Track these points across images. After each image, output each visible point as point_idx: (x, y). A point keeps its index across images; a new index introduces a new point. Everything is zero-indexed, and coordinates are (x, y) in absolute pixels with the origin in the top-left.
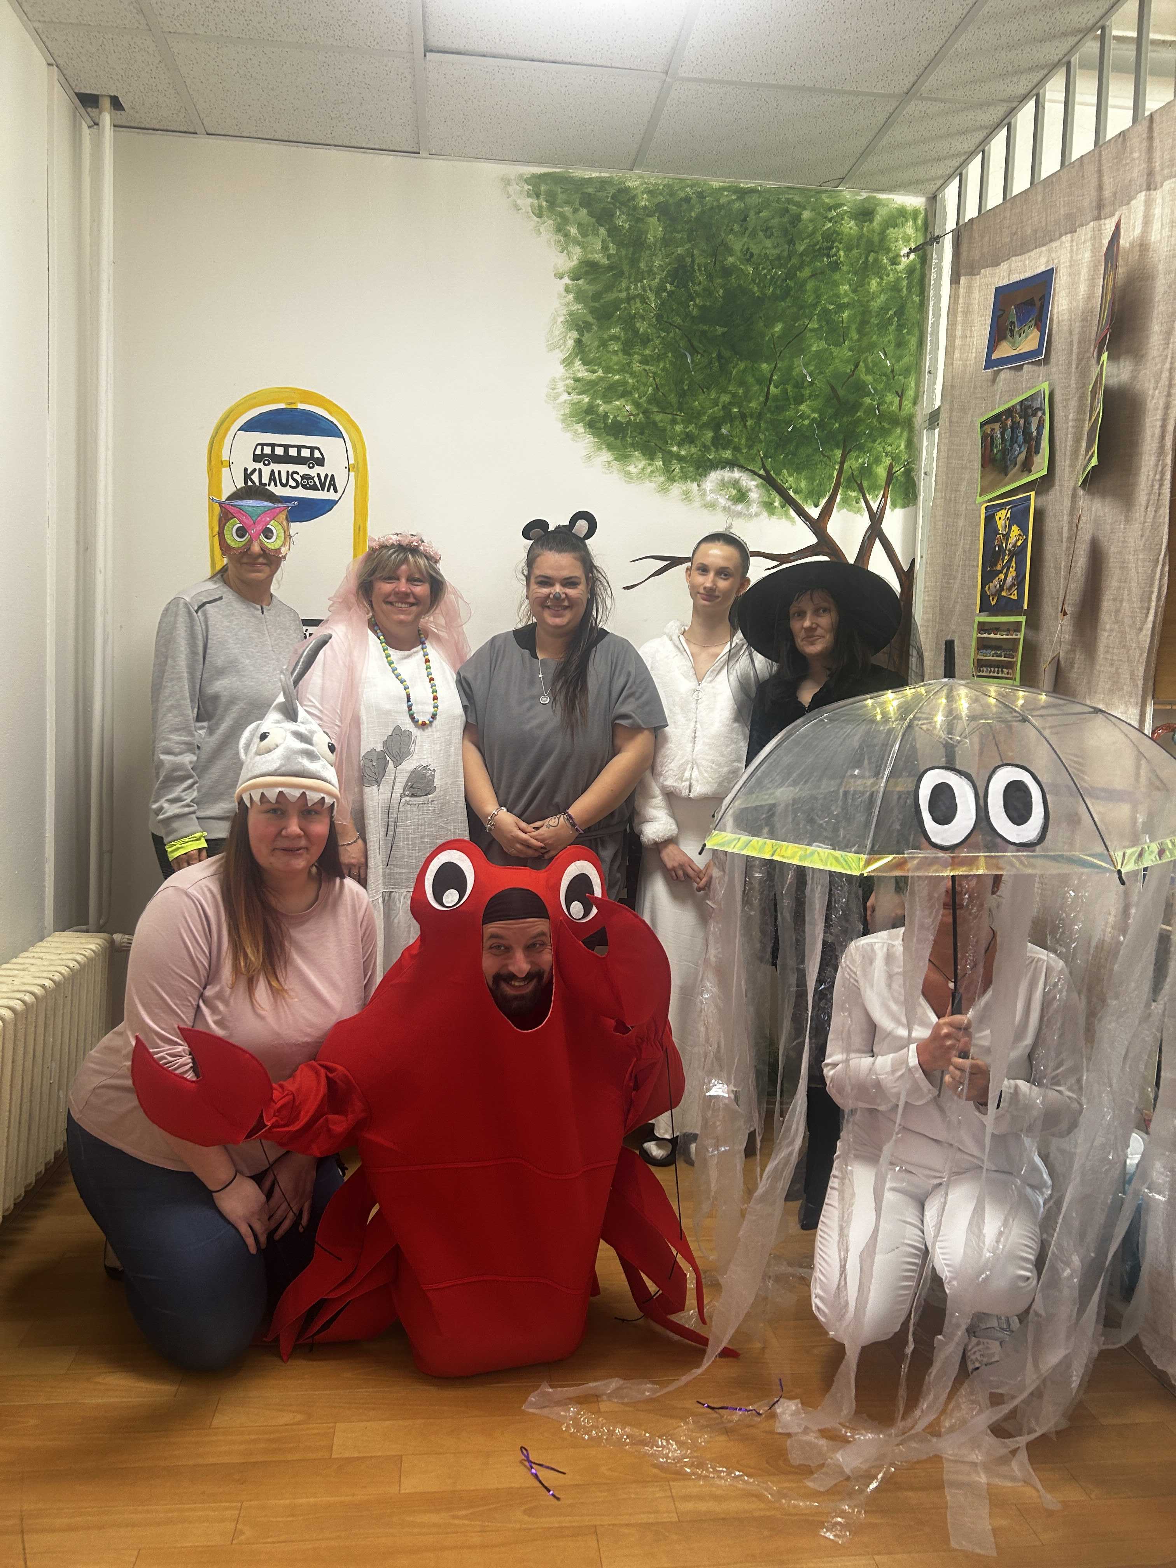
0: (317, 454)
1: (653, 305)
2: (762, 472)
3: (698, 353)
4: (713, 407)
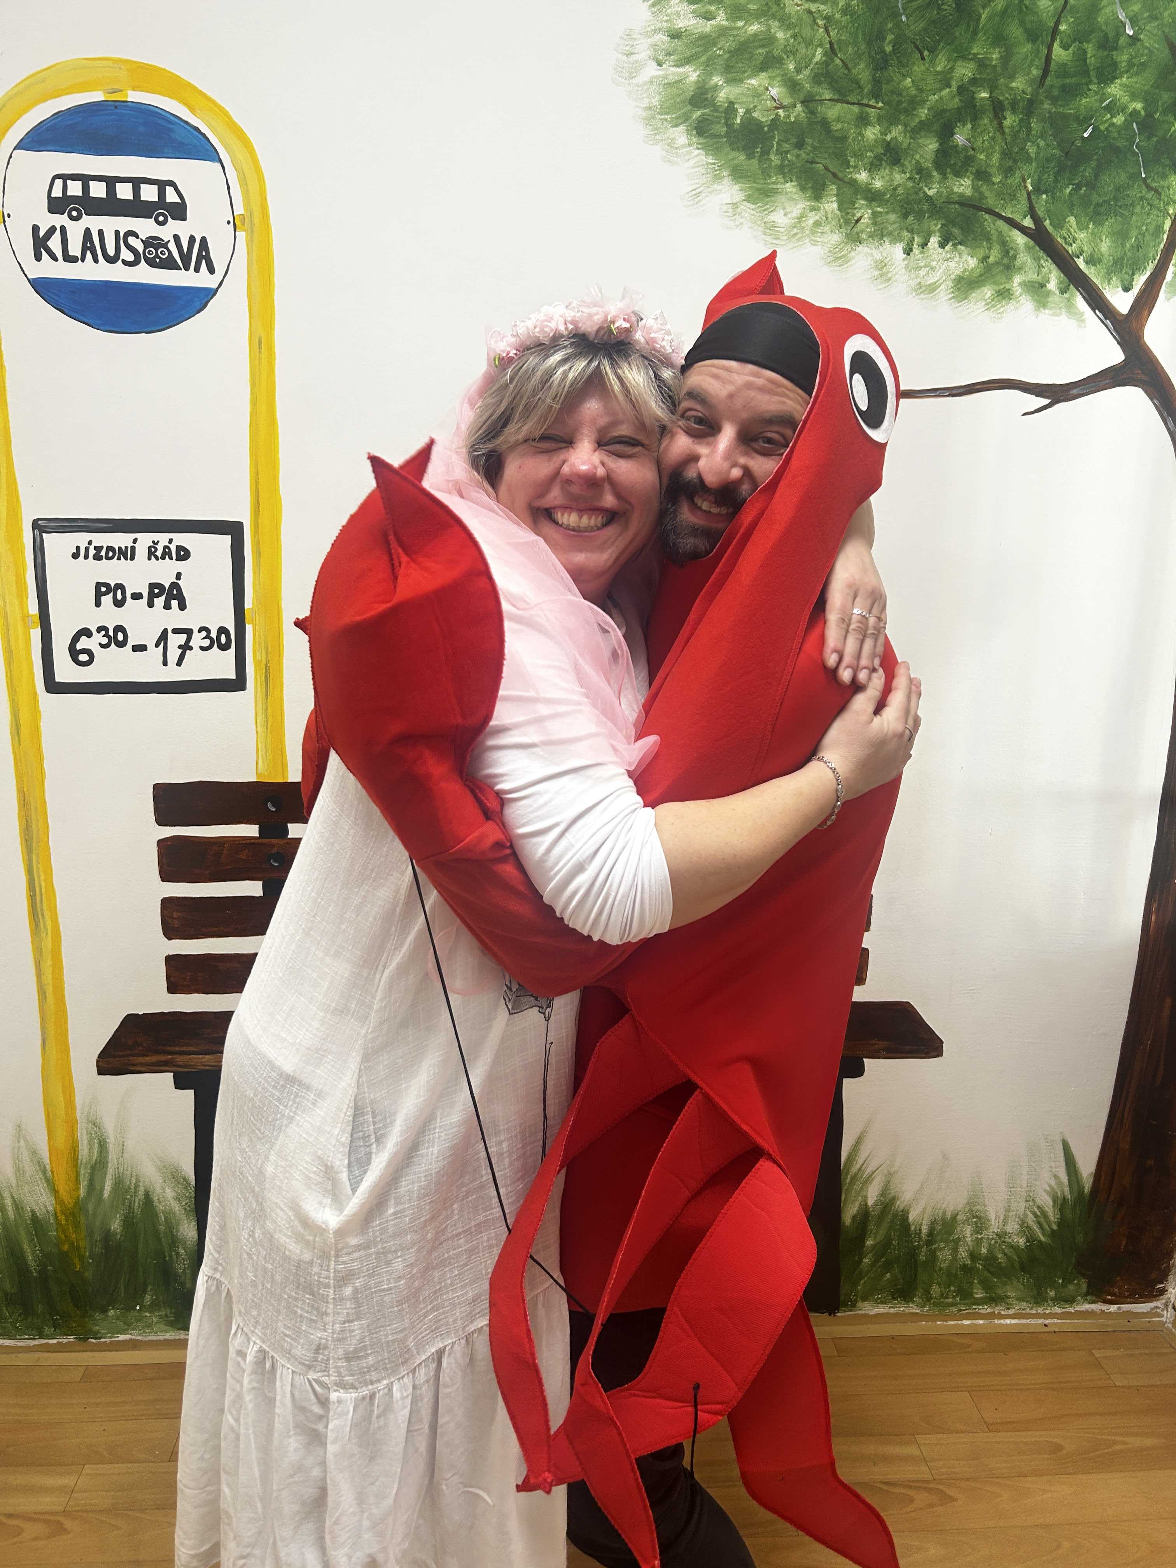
0: (171, 196)
2: (1028, 222)
4: (941, 89)
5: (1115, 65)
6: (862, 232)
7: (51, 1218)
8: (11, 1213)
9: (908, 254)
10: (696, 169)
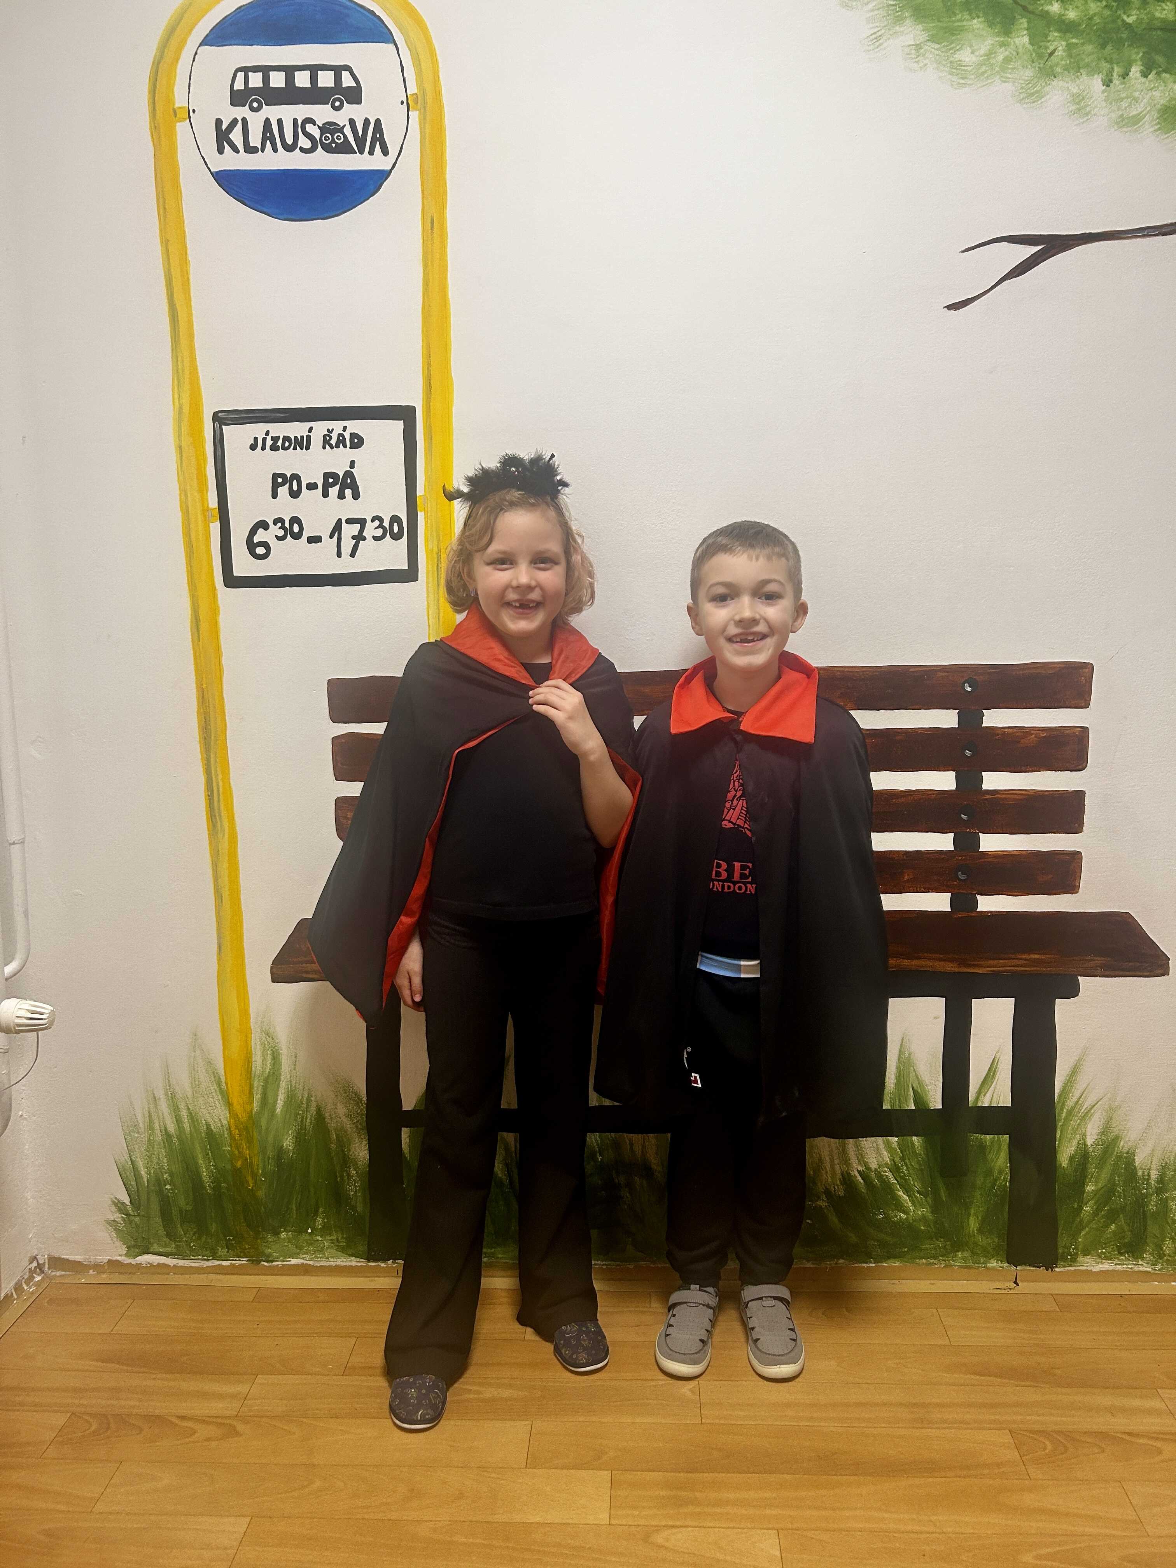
6: (1057, 65)
7: (226, 1133)
8: (187, 1126)
9: (1108, 86)
10: (876, 12)
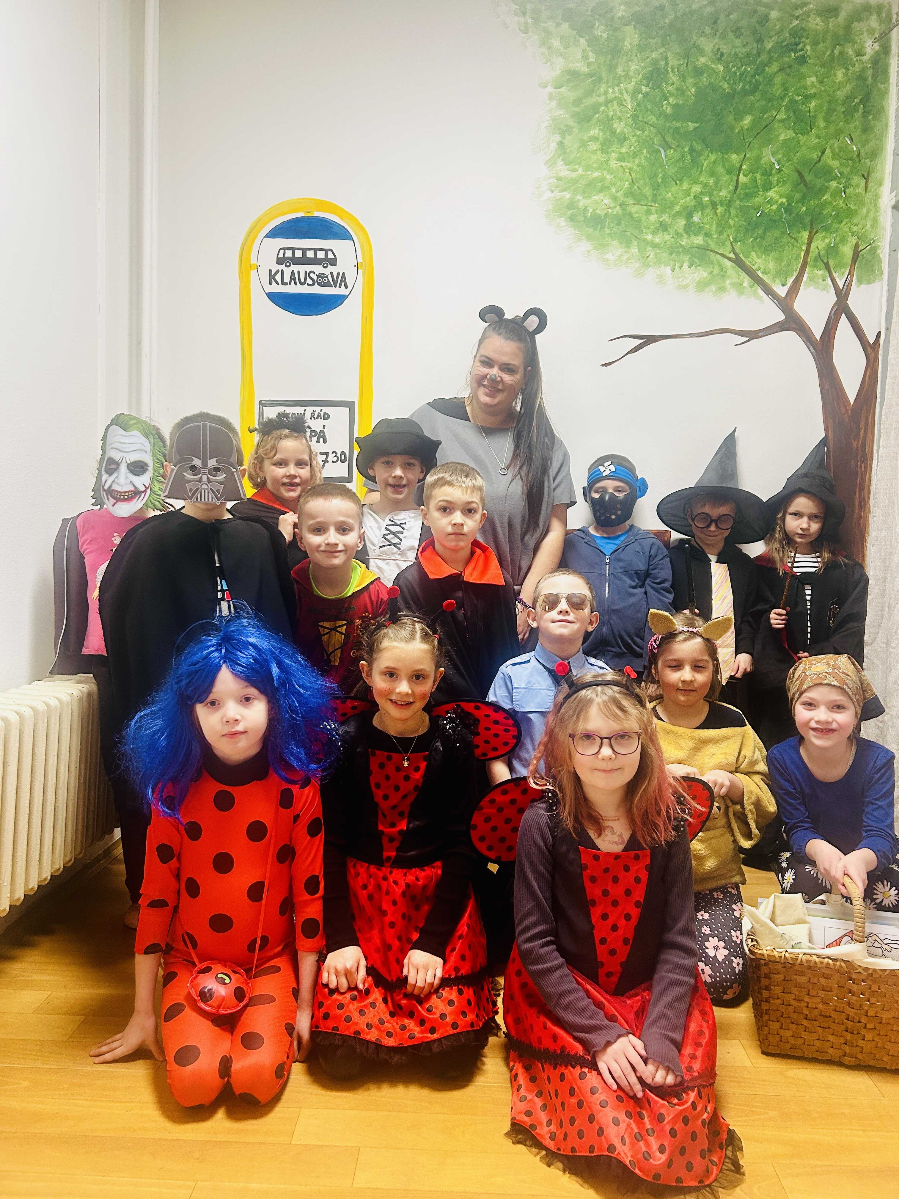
0: (330, 255)
1: (629, 107)
2: (732, 255)
3: (671, 148)
4: (685, 197)
5: (771, 183)
6: (650, 262)
9: (673, 271)
